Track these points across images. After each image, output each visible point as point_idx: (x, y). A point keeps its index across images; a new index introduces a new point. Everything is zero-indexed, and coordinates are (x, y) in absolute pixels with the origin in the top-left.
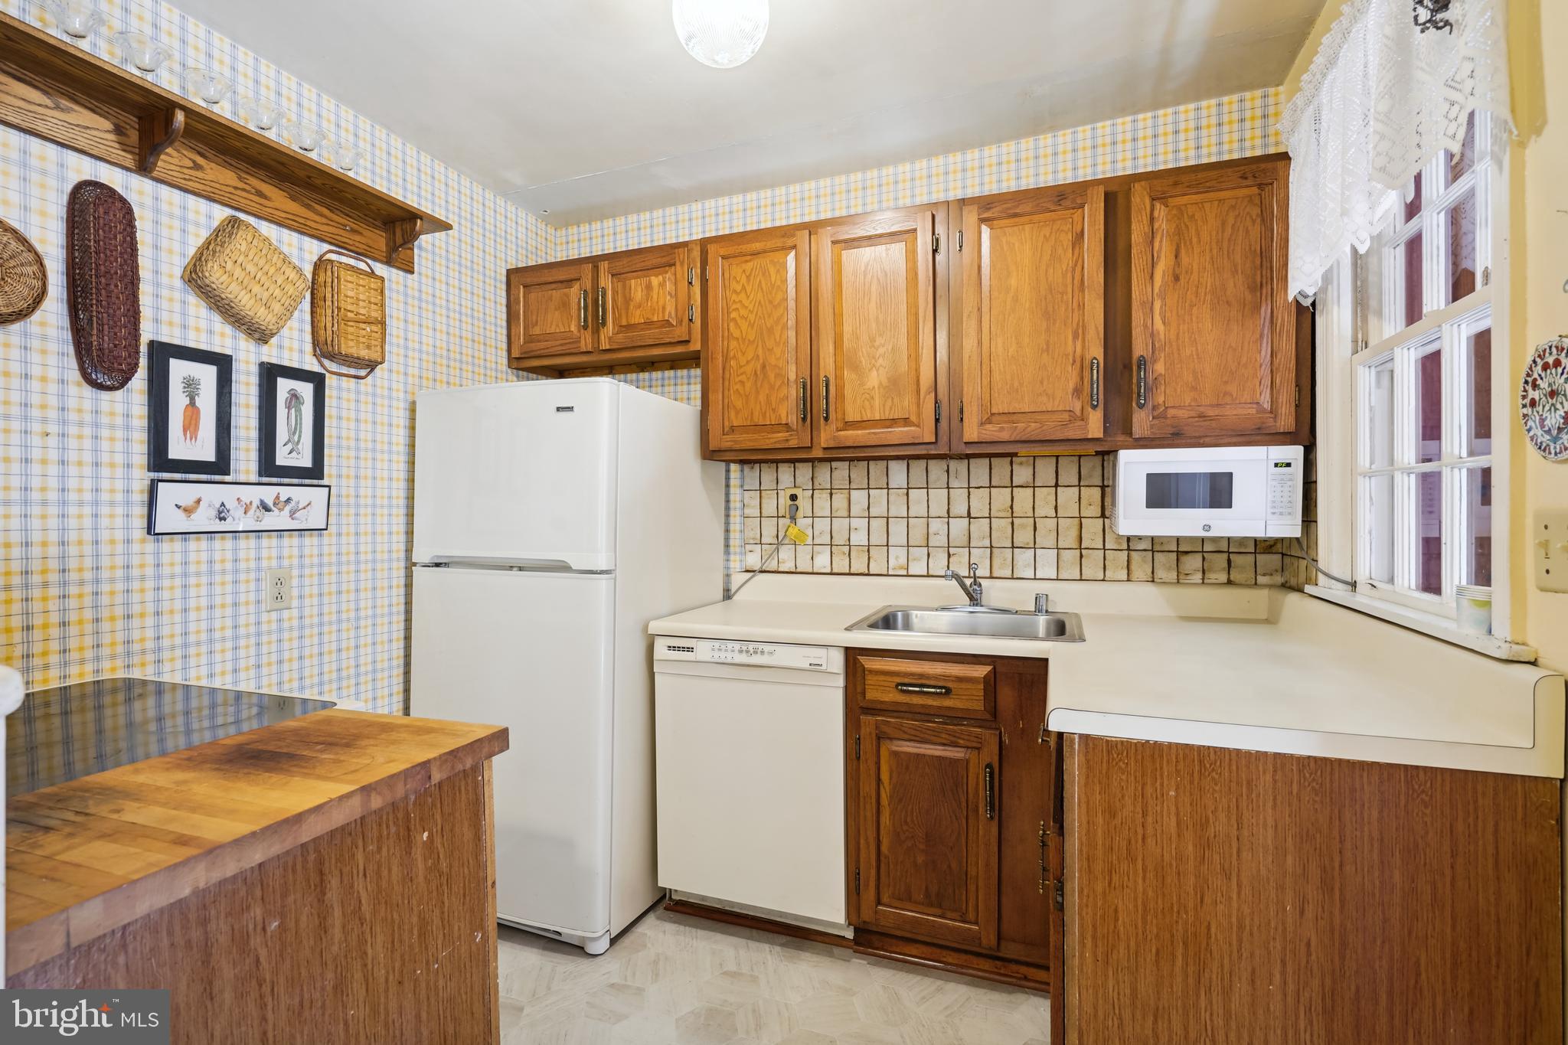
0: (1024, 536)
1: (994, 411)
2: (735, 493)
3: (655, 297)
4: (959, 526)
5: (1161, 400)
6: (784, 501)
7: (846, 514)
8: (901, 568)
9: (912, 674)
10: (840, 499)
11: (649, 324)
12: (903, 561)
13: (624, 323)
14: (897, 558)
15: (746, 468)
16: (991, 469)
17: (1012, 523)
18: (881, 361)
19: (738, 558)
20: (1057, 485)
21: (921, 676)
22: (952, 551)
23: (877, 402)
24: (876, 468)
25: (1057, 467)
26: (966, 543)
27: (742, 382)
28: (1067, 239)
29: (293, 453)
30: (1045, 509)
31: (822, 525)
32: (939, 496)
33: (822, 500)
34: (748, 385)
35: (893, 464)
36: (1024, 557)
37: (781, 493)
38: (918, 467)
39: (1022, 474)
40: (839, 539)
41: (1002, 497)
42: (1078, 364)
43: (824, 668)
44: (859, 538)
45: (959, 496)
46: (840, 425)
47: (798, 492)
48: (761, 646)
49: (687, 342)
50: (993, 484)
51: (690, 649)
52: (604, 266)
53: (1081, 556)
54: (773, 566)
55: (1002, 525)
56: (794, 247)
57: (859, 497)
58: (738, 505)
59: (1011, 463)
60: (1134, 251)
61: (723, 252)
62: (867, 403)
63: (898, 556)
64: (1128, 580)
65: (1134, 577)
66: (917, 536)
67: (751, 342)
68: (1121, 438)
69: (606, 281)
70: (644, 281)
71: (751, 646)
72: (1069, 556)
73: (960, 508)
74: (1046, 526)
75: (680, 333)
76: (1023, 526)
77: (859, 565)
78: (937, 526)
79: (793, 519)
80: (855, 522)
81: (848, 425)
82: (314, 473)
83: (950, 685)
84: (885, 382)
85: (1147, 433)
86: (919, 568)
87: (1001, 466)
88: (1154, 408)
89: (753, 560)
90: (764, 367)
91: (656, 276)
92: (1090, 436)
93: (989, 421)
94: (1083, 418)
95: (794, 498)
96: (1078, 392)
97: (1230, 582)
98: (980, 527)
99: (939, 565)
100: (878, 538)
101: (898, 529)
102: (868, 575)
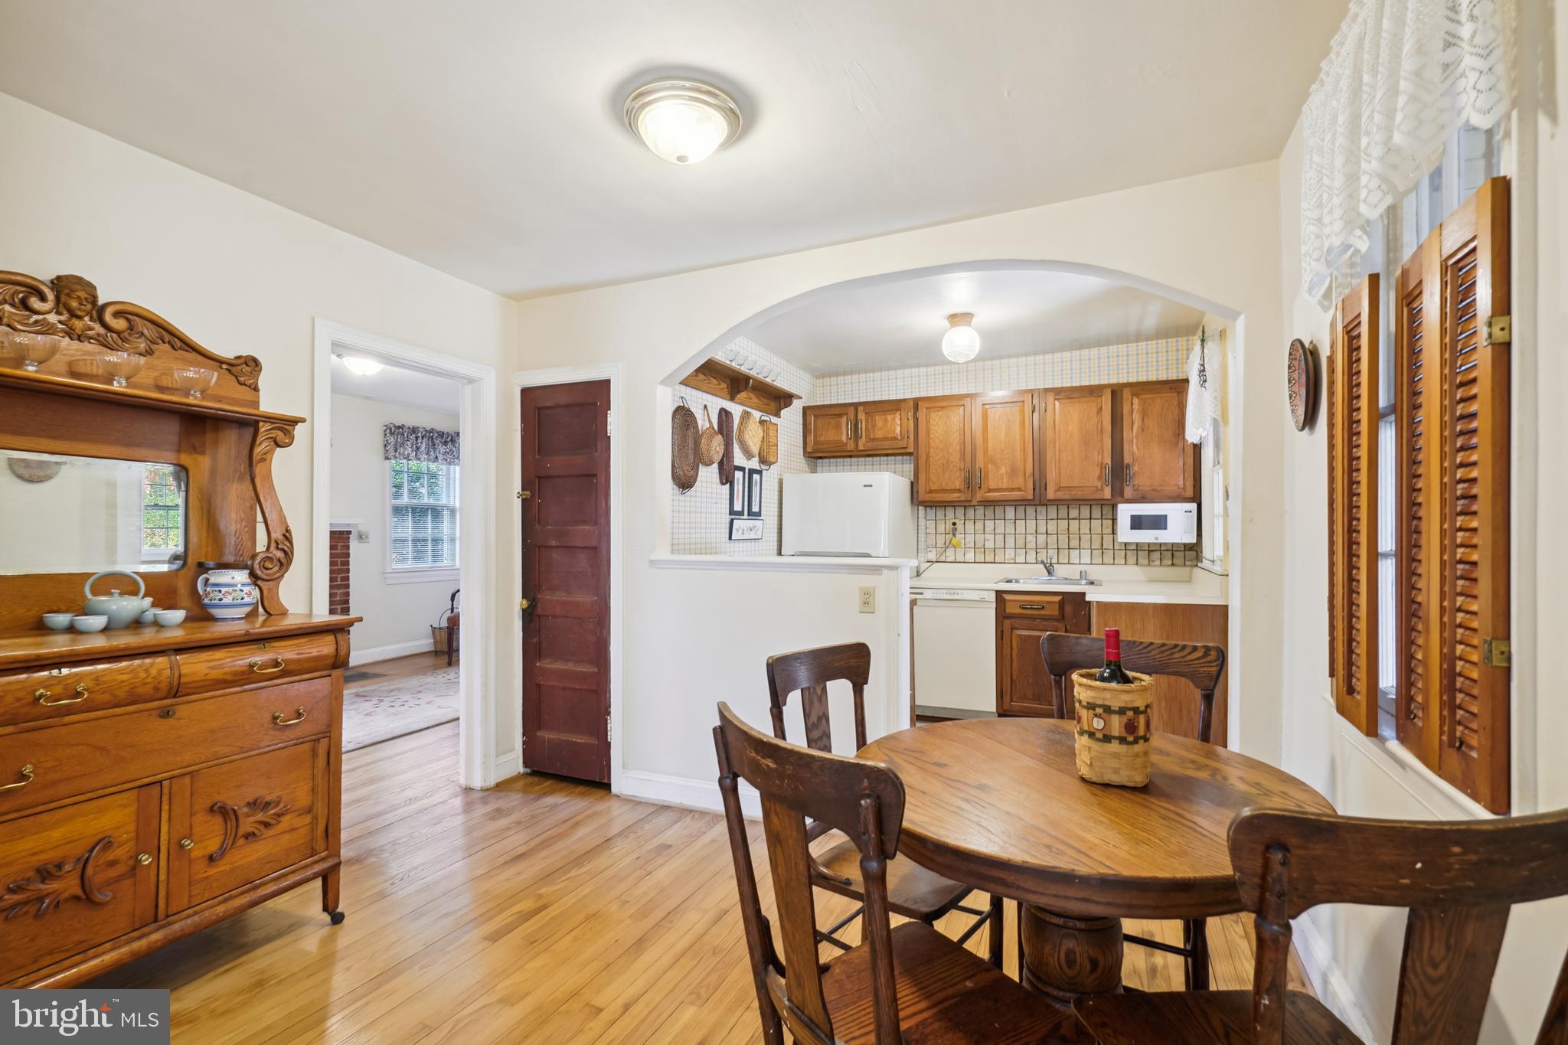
0: (1074, 543)
1: (1062, 485)
2: (922, 522)
3: (889, 425)
4: (1042, 538)
5: (1136, 482)
6: (949, 526)
7: (982, 532)
8: (1012, 560)
9: (1027, 601)
10: (979, 525)
11: (885, 439)
12: (1013, 555)
13: (872, 437)
15: (928, 509)
16: (1058, 511)
17: (1069, 537)
18: (1007, 461)
19: (923, 555)
20: (1090, 519)
21: (1031, 601)
22: (1038, 550)
23: (1005, 480)
24: (999, 510)
25: (1091, 510)
26: (1045, 546)
27: (936, 469)
28: (1095, 410)
30: (1085, 529)
31: (970, 538)
32: (1031, 524)
33: (970, 525)
34: (939, 471)
35: (1008, 508)
36: (1074, 553)
37: (947, 521)
38: (1021, 510)
39: (1074, 513)
40: (979, 544)
41: (1063, 524)
42: (1100, 466)
43: (986, 600)
44: (990, 545)
45: (1042, 523)
46: (987, 490)
47: (956, 521)
48: (956, 591)
49: (907, 448)
50: (1059, 517)
51: (922, 594)
52: (860, 409)
53: (1103, 553)
54: (943, 559)
55: (1063, 538)
56: (964, 405)
57: (989, 524)
58: (924, 528)
59: (1068, 508)
60: (1124, 417)
61: (926, 405)
62: (999, 480)
63: (1010, 554)
64: (1125, 564)
65: (1127, 563)
66: (1020, 543)
67: (941, 450)
68: (1119, 499)
69: (862, 416)
70: (883, 417)
71: (952, 591)
72: (1097, 553)
73: (1042, 529)
74: (1085, 538)
75: (903, 444)
76: (1074, 538)
77: (989, 558)
78: (1031, 538)
79: (954, 535)
80: (987, 536)
81: (990, 491)
82: (759, 514)
83: (1044, 605)
84: (1009, 470)
85: (1130, 497)
86: (1021, 559)
87: (1063, 511)
88: (1133, 486)
89: (932, 556)
90: (948, 461)
91: (890, 414)
92: (1105, 498)
93: (1058, 490)
94: (1102, 489)
95: (954, 524)
96: (1100, 478)
97: (1173, 564)
98: (1052, 539)
99: (1031, 557)
100: (1000, 543)
101: (1010, 540)
102: (994, 563)
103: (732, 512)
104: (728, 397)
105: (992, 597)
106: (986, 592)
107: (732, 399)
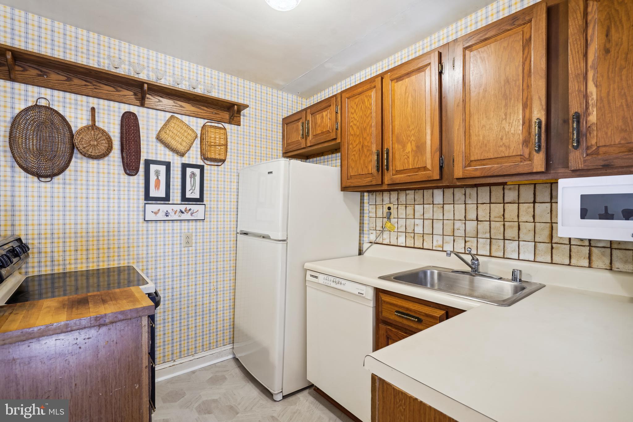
0: (511, 233)
1: (472, 159)
2: (366, 205)
3: (324, 121)
4: (471, 225)
5: (594, 142)
6: (386, 210)
7: (413, 217)
8: (439, 247)
9: (403, 307)
10: (410, 210)
11: (323, 133)
12: (440, 243)
13: (315, 134)
14: (437, 241)
15: (370, 194)
16: (490, 192)
17: (504, 225)
18: (412, 138)
19: (367, 236)
20: (534, 202)
21: (408, 309)
22: (467, 239)
23: (411, 160)
24: (428, 193)
25: (535, 191)
26: (475, 236)
27: (354, 155)
28: (519, 46)
29: (193, 193)
30: (526, 216)
31: (402, 222)
32: (460, 208)
33: (402, 209)
34: (357, 156)
35: (436, 191)
36: (511, 246)
37: (384, 206)
38: (449, 192)
39: (511, 195)
40: (410, 230)
41: (497, 209)
42: (527, 124)
43: (364, 295)
44: (419, 230)
45: (472, 208)
46: (394, 172)
47: (391, 206)
48: (341, 280)
49: (335, 139)
50: (492, 201)
51: (316, 277)
52: (309, 112)
53: (552, 248)
54: (381, 241)
55: (497, 226)
56: (375, 87)
57: (419, 208)
58: (367, 212)
59: (504, 189)
61: (347, 96)
62: (406, 160)
63: (438, 240)
64: (590, 267)
65: (594, 264)
66: (448, 230)
67: (358, 136)
68: (561, 170)
69: (309, 119)
70: (321, 114)
71: (337, 280)
72: (544, 248)
73: (472, 215)
74: (527, 228)
75: (333, 136)
76: (511, 227)
77: (418, 244)
78: (458, 224)
79: (389, 218)
80: (417, 221)
81: (398, 172)
82: (200, 200)
83: (421, 317)
84: (414, 149)
85: (581, 166)
86: (448, 247)
87: (497, 192)
88: (588, 148)
89: (373, 238)
90: (363, 147)
91: (325, 112)
92: (535, 171)
93: (469, 165)
94: (530, 159)
95: (389, 208)
96: (526, 142)
98: (484, 226)
99: (459, 247)
100: (428, 230)
101: (438, 226)
102: (423, 249)
103: (147, 197)
104: (138, 103)
105: (370, 294)
106: (364, 287)
107: (142, 105)
